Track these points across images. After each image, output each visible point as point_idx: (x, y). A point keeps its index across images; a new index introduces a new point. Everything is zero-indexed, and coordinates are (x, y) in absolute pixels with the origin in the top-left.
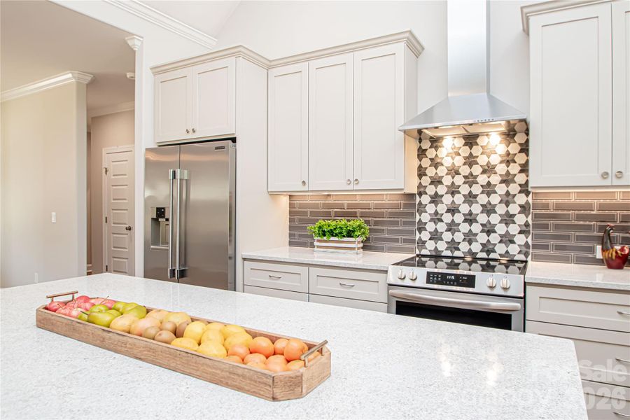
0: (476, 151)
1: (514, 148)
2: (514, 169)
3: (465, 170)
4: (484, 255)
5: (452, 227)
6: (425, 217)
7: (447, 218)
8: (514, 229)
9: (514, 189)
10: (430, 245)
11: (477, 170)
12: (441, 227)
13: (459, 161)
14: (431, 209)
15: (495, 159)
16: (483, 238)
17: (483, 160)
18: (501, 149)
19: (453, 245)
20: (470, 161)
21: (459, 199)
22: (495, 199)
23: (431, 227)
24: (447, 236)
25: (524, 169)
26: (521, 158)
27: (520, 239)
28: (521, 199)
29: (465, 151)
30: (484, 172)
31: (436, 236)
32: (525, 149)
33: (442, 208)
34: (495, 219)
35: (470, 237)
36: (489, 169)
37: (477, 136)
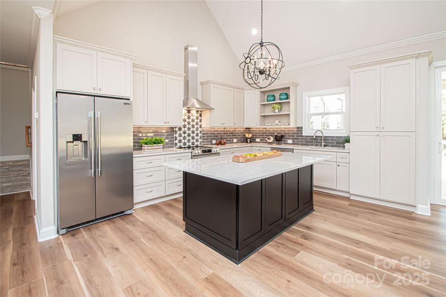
0: (190, 115)
1: (198, 115)
2: (198, 121)
3: (187, 120)
4: (192, 146)
5: (184, 138)
6: (177, 135)
7: (183, 135)
8: (198, 138)
9: (198, 126)
10: (179, 144)
11: (190, 120)
12: (182, 138)
13: (186, 117)
14: (179, 132)
15: (194, 118)
16: (192, 141)
17: (192, 118)
18: (196, 115)
19: (185, 144)
20: (189, 117)
21: (186, 129)
22: (195, 129)
23: (179, 138)
24: (183, 141)
25: (201, 121)
26: (200, 118)
27: (200, 140)
28: (200, 129)
29: (187, 114)
30: (192, 121)
31: (180, 141)
32: (201, 116)
33: (182, 132)
34: (195, 135)
35: (189, 141)
36: (193, 121)
37: (190, 110)
